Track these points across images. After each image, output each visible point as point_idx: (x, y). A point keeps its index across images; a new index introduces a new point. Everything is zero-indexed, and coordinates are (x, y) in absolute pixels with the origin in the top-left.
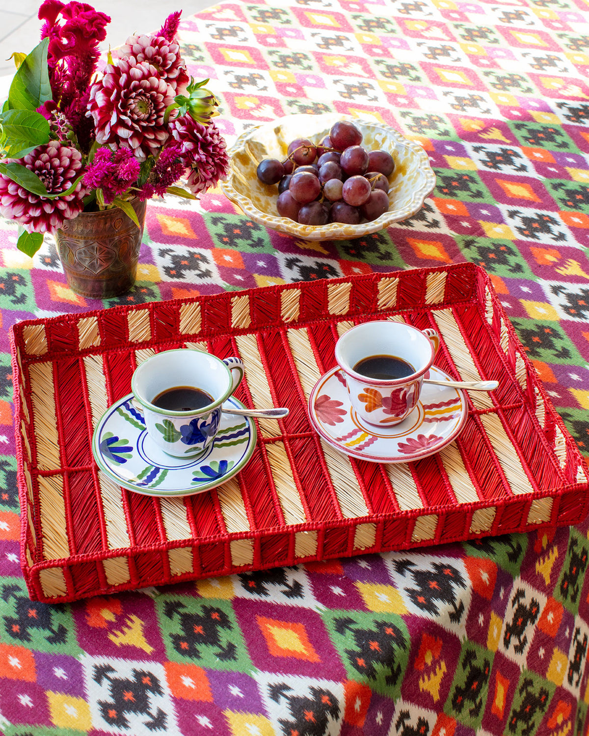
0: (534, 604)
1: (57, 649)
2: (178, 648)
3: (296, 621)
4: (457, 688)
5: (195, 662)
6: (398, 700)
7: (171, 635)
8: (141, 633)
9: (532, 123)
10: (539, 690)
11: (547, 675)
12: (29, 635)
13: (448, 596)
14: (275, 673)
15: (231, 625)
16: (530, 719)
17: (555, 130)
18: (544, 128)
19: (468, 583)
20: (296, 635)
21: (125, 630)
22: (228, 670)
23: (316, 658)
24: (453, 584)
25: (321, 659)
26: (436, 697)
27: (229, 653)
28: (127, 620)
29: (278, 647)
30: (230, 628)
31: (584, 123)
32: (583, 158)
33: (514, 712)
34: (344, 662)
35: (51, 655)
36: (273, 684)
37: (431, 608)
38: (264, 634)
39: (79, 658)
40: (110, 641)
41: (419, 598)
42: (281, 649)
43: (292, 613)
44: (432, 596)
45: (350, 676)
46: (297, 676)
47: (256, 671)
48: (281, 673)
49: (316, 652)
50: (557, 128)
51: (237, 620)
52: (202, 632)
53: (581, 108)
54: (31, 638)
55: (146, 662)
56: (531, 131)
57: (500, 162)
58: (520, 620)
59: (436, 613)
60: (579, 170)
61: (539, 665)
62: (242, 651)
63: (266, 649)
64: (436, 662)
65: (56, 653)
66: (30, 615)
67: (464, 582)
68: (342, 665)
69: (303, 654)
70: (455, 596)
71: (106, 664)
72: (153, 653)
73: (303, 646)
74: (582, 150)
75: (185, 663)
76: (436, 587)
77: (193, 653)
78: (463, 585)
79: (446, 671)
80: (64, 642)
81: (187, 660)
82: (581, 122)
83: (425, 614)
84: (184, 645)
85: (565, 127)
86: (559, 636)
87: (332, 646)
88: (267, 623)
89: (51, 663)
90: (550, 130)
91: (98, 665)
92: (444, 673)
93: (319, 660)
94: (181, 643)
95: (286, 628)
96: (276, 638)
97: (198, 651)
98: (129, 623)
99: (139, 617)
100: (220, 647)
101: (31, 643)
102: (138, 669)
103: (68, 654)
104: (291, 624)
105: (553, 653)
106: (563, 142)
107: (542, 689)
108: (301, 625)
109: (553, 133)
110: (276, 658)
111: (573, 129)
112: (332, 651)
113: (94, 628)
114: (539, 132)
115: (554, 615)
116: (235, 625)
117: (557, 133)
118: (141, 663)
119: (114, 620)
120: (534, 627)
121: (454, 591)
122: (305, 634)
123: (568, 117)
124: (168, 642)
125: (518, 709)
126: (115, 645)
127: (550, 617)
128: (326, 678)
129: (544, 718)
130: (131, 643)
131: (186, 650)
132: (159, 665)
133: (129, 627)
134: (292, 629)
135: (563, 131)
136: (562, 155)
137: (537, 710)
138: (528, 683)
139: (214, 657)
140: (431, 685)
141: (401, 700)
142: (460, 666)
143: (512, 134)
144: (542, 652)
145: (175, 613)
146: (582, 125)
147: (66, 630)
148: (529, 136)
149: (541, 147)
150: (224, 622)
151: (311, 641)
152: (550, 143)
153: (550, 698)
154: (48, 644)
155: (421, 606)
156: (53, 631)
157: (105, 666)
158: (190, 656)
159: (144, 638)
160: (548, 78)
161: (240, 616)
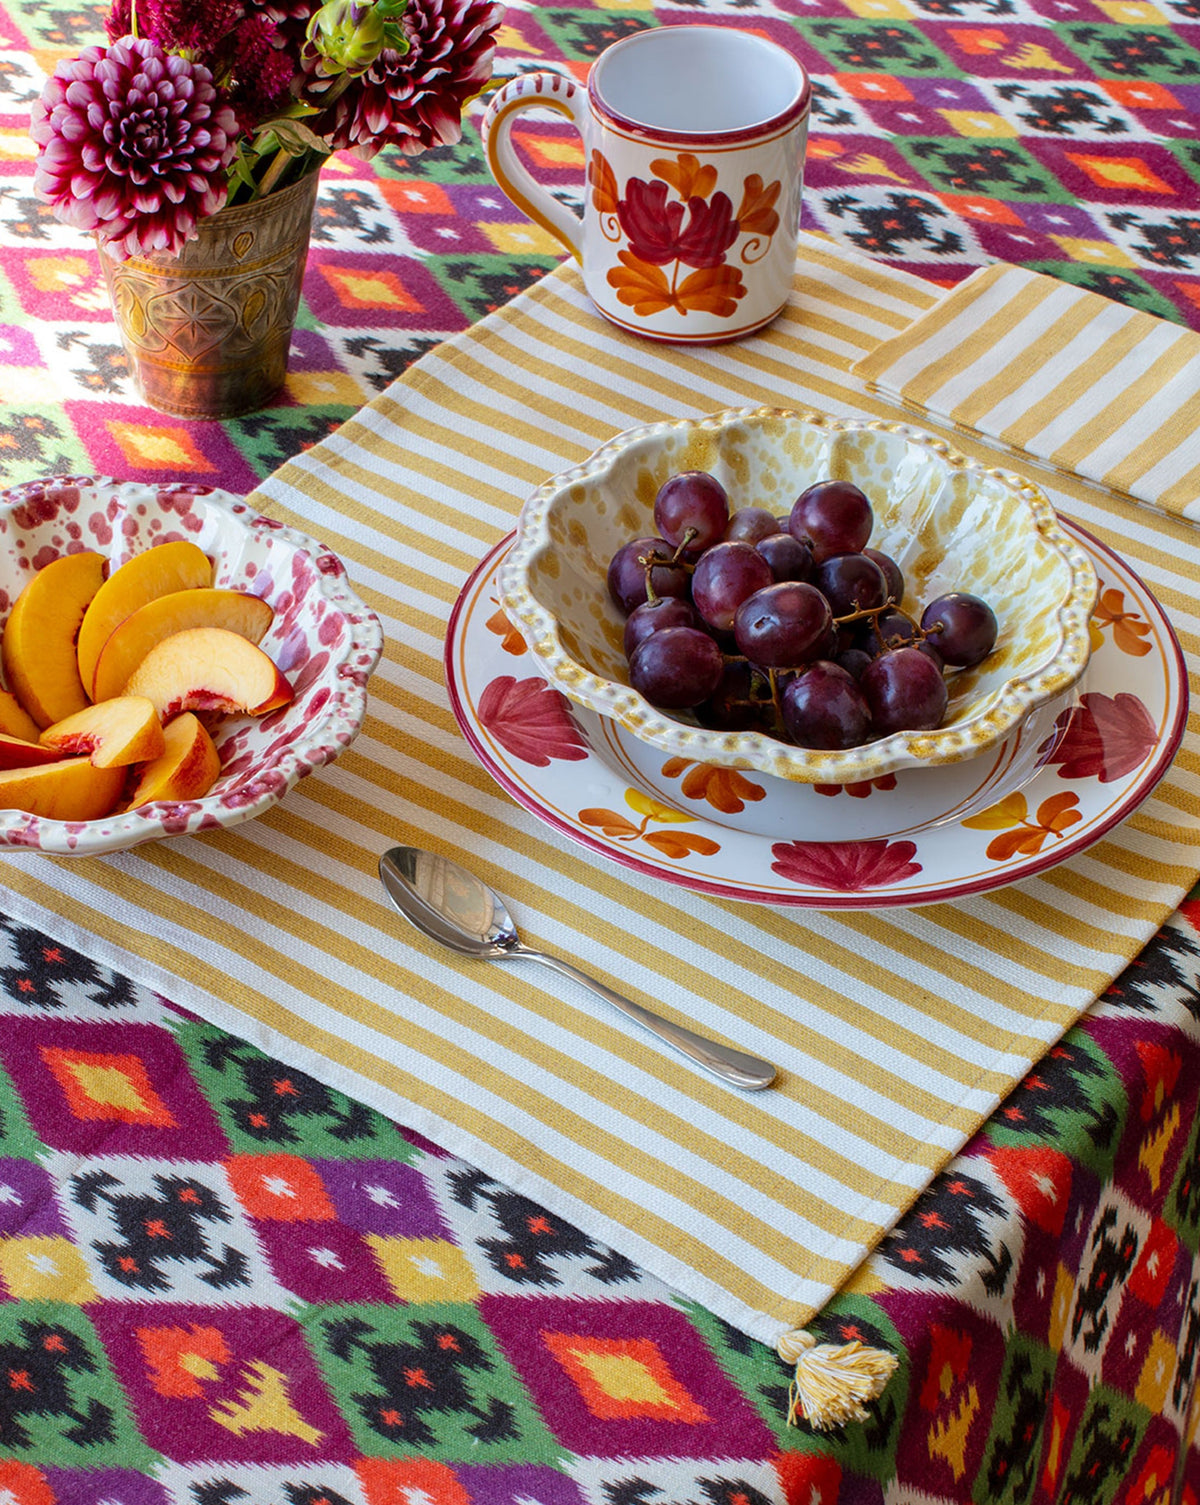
0: (1130, 1238)
1: (97, 1456)
2: (378, 1425)
3: (636, 1335)
4: (999, 1444)
5: (426, 1451)
6: (890, 1484)
7: (357, 1398)
8: (286, 1401)
9: (951, 140)
10: (1119, 1427)
11: (1137, 1392)
12: (24, 1432)
13: (969, 1238)
14: (613, 1457)
15: (490, 1360)
16: (1095, 1491)
17: (1006, 152)
18: (980, 150)
19: (1011, 1204)
20: (640, 1366)
21: (247, 1396)
22: (507, 1463)
23: (696, 1414)
24: (977, 1213)
25: (709, 1414)
26: (959, 1468)
27: (497, 1423)
28: (247, 1375)
29: (606, 1397)
30: (487, 1366)
31: (1071, 132)
32: (1083, 213)
33: (1071, 1478)
34: (764, 1415)
35: (87, 1473)
36: (613, 1484)
37: (938, 1271)
38: (570, 1370)
39: (153, 1472)
40: (218, 1426)
41: (903, 1252)
42: (615, 1402)
43: (621, 1318)
44: (933, 1245)
45: (783, 1443)
46: (664, 1460)
47: (568, 1459)
48: (626, 1457)
49: (696, 1400)
50: (1010, 147)
51: (498, 1346)
52: (425, 1383)
53: (1057, 95)
54: (30, 1438)
55: (312, 1465)
56: (951, 159)
57: (896, 234)
58: (1103, 1275)
59: (951, 1278)
60: (1079, 241)
61: (1123, 1372)
62: (527, 1415)
63: (581, 1404)
64: (959, 1389)
65: (97, 1466)
66: (14, 1385)
67: (1001, 1205)
68: (761, 1420)
69: (668, 1409)
70: (986, 1236)
71: (220, 1479)
72: (321, 1441)
73: (664, 1391)
74: (1078, 195)
75: (401, 1458)
76: (939, 1224)
77: (417, 1433)
78: (1000, 1211)
79: (978, 1406)
80: (111, 1438)
81: (404, 1450)
82: (1062, 130)
83: (925, 1285)
84: (392, 1417)
85: (1028, 143)
86: (1165, 1303)
87: (728, 1382)
88: (568, 1346)
89: (90, 1490)
90: (995, 154)
91: (201, 1483)
92: (974, 1412)
93: (706, 1418)
94: (384, 1414)
95: (616, 1351)
96: (599, 1377)
97: (427, 1428)
98: (251, 1380)
99: (272, 1364)
100: (475, 1411)
101: (33, 1451)
102: (297, 1483)
103: (125, 1465)
104: (624, 1343)
105: (1151, 1342)
106: (1031, 179)
107: (1124, 1423)
108: (645, 1343)
109: (1002, 159)
110: (607, 1423)
111: (1049, 148)
112: (732, 1394)
113: (172, 1399)
114: (969, 158)
115: (1160, 1258)
116: (498, 1358)
117: (1011, 157)
118: (301, 1469)
119: (215, 1377)
120: (1122, 1289)
121: (982, 1226)
122: (661, 1363)
123: (1030, 120)
124: (352, 1415)
125: (1077, 1472)
126: (231, 1434)
127: (1153, 1263)
128: (732, 1456)
129: (1122, 1486)
130: (266, 1426)
131: (399, 1428)
132: (343, 1468)
133: (255, 1391)
134: (629, 1353)
135: (1024, 154)
136: (1035, 209)
137: (1111, 1470)
138: (1102, 1412)
139: (466, 1436)
140: (949, 1442)
141: (897, 1481)
142: (1003, 1394)
143: (909, 167)
144: (1131, 1342)
145: (353, 1346)
146: (1067, 136)
147: (108, 1410)
148: (949, 171)
149: (982, 195)
150: (472, 1355)
151: (677, 1377)
152: (1002, 184)
153: (1138, 1442)
154: (73, 1446)
155: (915, 1270)
156: (77, 1417)
157: (218, 1483)
158: (411, 1441)
159: (295, 1412)
160: (968, 32)
161: (505, 1336)
